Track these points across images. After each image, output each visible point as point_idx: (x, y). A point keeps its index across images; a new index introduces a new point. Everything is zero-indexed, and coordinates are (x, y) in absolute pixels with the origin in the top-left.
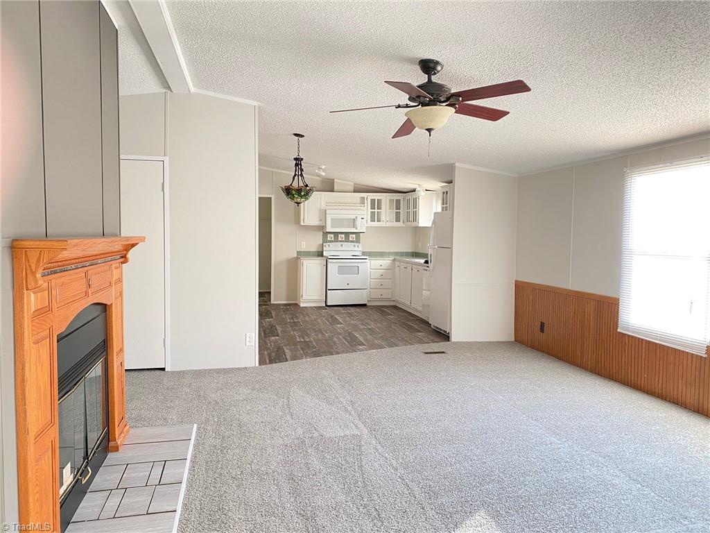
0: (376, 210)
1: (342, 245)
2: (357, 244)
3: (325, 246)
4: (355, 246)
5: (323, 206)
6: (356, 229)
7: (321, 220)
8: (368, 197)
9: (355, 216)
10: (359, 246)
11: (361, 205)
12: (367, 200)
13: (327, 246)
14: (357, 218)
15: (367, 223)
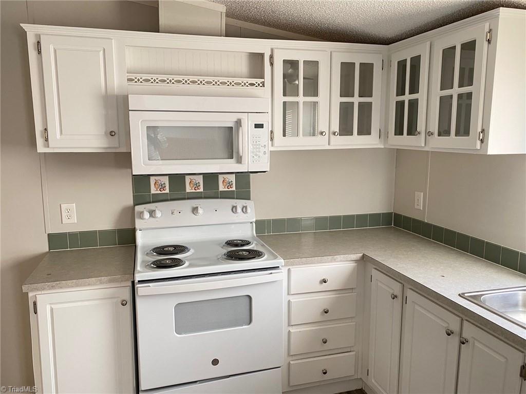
0: (301, 99)
1: (195, 210)
2: (240, 203)
3: (141, 214)
4: (234, 209)
5: (118, 83)
6: (239, 160)
7: (112, 134)
8: (276, 52)
9: (234, 117)
10: (249, 210)
11: (252, 84)
12: (272, 64)
13: (147, 215)
14: (239, 123)
15: (272, 139)
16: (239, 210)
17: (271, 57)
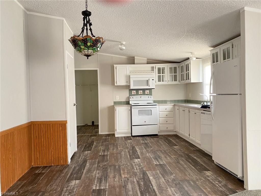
0: (161, 75)
1: (141, 97)
3: (131, 98)
5: (128, 73)
6: (149, 86)
7: (127, 82)
8: (156, 66)
9: (148, 78)
10: (152, 97)
11: (152, 72)
12: (155, 68)
13: (132, 98)
14: (149, 79)
15: (156, 82)
16: (150, 97)
17: (155, 67)
